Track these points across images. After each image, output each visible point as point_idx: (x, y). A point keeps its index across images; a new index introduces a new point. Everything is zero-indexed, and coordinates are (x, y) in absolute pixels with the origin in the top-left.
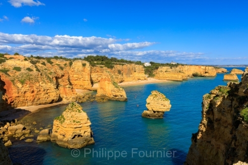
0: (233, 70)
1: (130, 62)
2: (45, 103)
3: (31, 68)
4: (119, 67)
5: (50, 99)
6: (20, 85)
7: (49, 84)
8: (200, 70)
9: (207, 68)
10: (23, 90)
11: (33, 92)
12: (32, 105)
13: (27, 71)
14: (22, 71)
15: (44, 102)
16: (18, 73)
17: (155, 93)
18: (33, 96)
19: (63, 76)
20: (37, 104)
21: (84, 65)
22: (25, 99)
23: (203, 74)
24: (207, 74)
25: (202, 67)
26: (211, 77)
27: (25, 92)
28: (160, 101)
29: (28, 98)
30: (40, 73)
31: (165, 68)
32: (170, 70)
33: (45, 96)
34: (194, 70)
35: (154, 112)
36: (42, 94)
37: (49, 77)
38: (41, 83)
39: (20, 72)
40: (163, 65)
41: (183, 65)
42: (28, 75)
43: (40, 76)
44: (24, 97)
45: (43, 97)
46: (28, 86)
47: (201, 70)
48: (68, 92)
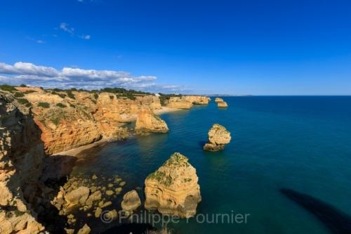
0: (216, 99)
1: (148, 94)
2: (87, 144)
3: (63, 103)
4: (139, 98)
5: (91, 139)
6: (53, 126)
7: (88, 121)
8: (197, 99)
9: (202, 97)
10: (59, 131)
11: (72, 133)
12: (71, 148)
13: (58, 107)
14: (52, 107)
15: (85, 143)
16: (46, 111)
17: (217, 126)
18: (72, 138)
19: (97, 110)
20: (77, 147)
21: (112, 97)
22: (63, 142)
23: (200, 103)
24: (202, 103)
25: (199, 97)
27: (62, 134)
28: (224, 134)
29: (66, 141)
30: (75, 109)
31: (175, 99)
32: (180, 100)
33: (85, 136)
34: (193, 99)
35: (217, 145)
36: (83, 134)
37: (85, 114)
38: (79, 120)
39: (48, 109)
40: (174, 96)
41: (185, 96)
42: (62, 112)
43: (76, 112)
44: (61, 140)
45: (84, 138)
46: (64, 126)
48: (106, 127)
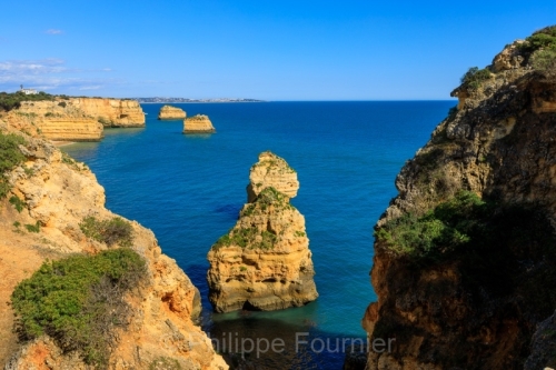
0: (164, 109)
8: (107, 111)
9: (124, 104)
17: (268, 158)
24: (125, 121)
25: (113, 103)
26: (137, 126)
28: (285, 175)
31: (42, 106)
32: (60, 110)
34: (93, 110)
47: (112, 111)
